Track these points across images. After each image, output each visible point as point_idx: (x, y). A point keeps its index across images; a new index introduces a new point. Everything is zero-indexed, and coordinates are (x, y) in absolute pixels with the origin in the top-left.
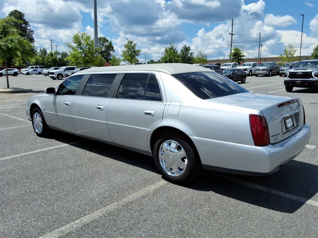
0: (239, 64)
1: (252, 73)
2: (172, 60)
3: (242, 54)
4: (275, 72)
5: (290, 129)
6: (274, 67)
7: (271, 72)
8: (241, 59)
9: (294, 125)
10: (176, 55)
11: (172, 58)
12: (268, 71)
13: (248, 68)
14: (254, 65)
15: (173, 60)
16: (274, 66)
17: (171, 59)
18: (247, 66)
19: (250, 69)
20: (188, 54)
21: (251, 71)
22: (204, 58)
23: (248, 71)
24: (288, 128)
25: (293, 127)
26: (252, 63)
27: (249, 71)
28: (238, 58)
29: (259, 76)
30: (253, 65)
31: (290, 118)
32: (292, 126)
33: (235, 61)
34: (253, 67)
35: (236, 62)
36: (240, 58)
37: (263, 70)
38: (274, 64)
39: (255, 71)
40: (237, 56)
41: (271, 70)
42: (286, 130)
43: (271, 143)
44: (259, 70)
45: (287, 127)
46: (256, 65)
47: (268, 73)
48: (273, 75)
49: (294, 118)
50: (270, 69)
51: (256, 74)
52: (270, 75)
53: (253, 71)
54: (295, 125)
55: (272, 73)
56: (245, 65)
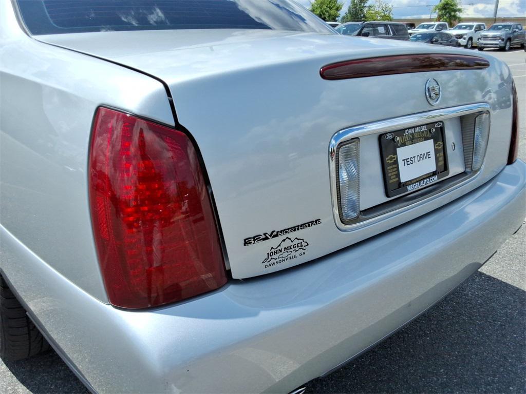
0: (451, 25)
1: (472, 44)
2: (324, 14)
3: (459, 7)
4: (517, 44)
5: (410, 188)
6: (515, 34)
7: (508, 44)
8: (455, 16)
9: (443, 167)
10: (334, 6)
11: (324, 11)
12: (503, 40)
13: (466, 34)
14: (479, 28)
15: (327, 14)
16: (517, 30)
17: (322, 12)
18: (464, 28)
19: (470, 36)
20: (364, 7)
21: (471, 39)
22: (386, 13)
23: (465, 39)
24: (402, 186)
25: (435, 179)
26: (475, 24)
27: (467, 39)
28: (450, 14)
29: (485, 49)
30: (476, 28)
31: (426, 139)
32: (434, 174)
33: (444, 19)
34: (476, 31)
35: (446, 21)
36: (453, 14)
37: (495, 38)
38: (517, 28)
39: (478, 39)
40: (447, 10)
41: (509, 39)
42: (388, 196)
43: (234, 277)
44: (486, 37)
45: (393, 180)
46: (482, 27)
47: (502, 45)
48: (512, 49)
49: (451, 136)
50: (509, 36)
51: (480, 45)
52: (507, 48)
53: (475, 40)
54: (455, 168)
55: (510, 45)
56: (460, 28)
